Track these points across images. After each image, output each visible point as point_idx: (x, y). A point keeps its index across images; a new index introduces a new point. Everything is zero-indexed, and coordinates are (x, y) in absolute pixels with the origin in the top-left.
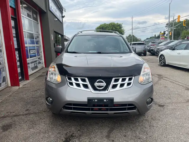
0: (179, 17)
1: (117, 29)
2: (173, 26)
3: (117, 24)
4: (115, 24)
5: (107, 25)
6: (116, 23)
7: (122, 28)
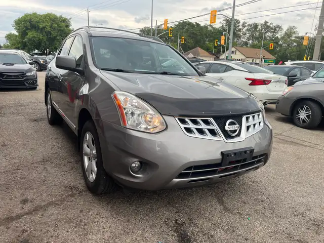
0: (166, 21)
1: (60, 27)
2: (156, 35)
3: (61, 17)
4: (57, 18)
5: (41, 16)
6: (58, 15)
7: (71, 27)
